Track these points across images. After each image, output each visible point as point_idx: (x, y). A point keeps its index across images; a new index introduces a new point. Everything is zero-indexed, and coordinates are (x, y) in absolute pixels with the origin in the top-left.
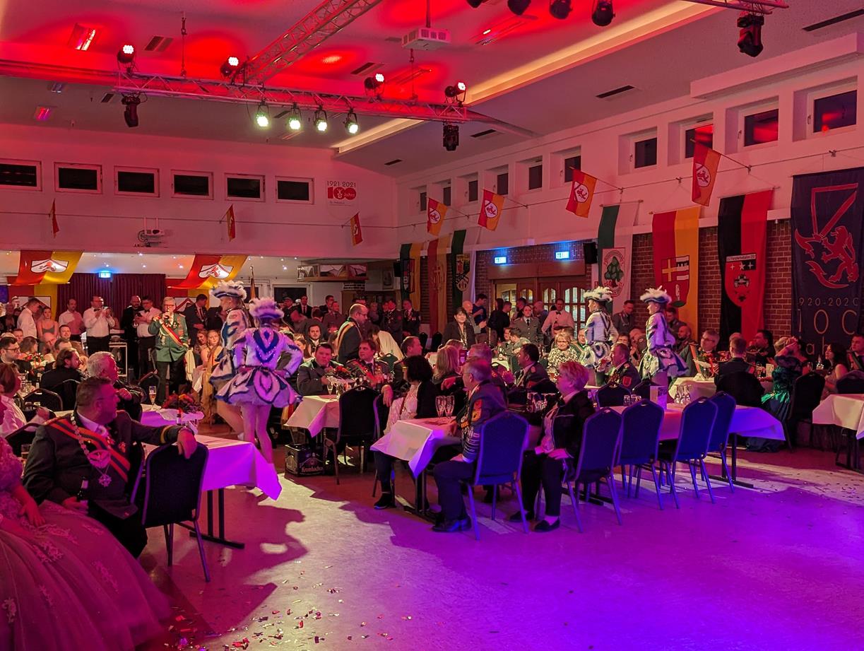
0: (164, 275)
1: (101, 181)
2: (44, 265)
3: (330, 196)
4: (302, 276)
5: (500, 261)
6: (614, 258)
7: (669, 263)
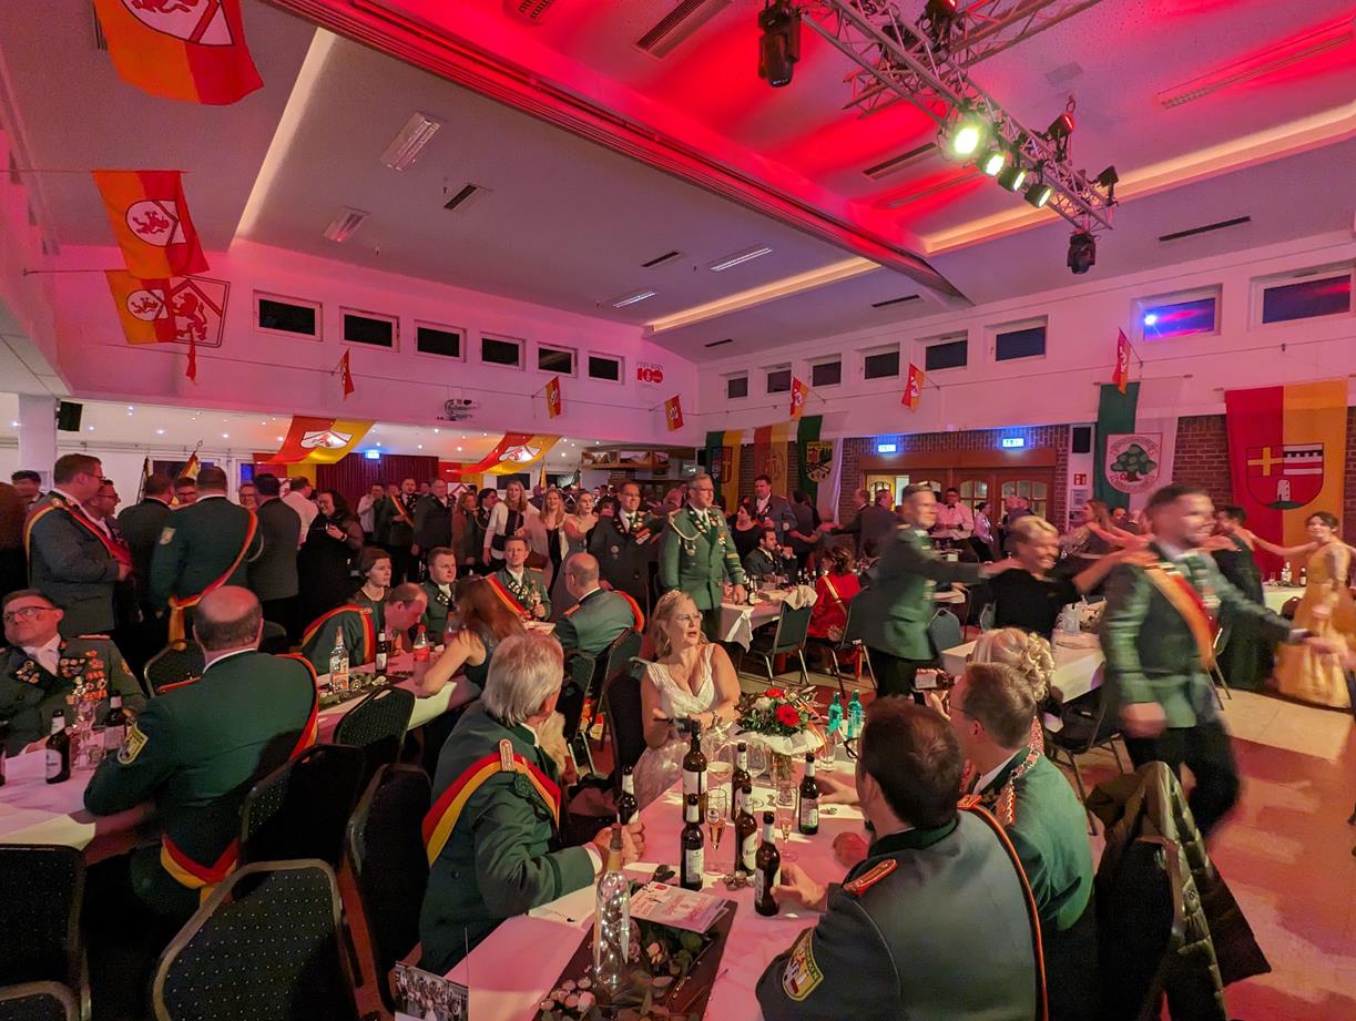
0: (437, 458)
1: (398, 336)
2: (318, 438)
3: (639, 378)
4: (588, 462)
5: (887, 449)
6: (1133, 446)
7: (1267, 451)
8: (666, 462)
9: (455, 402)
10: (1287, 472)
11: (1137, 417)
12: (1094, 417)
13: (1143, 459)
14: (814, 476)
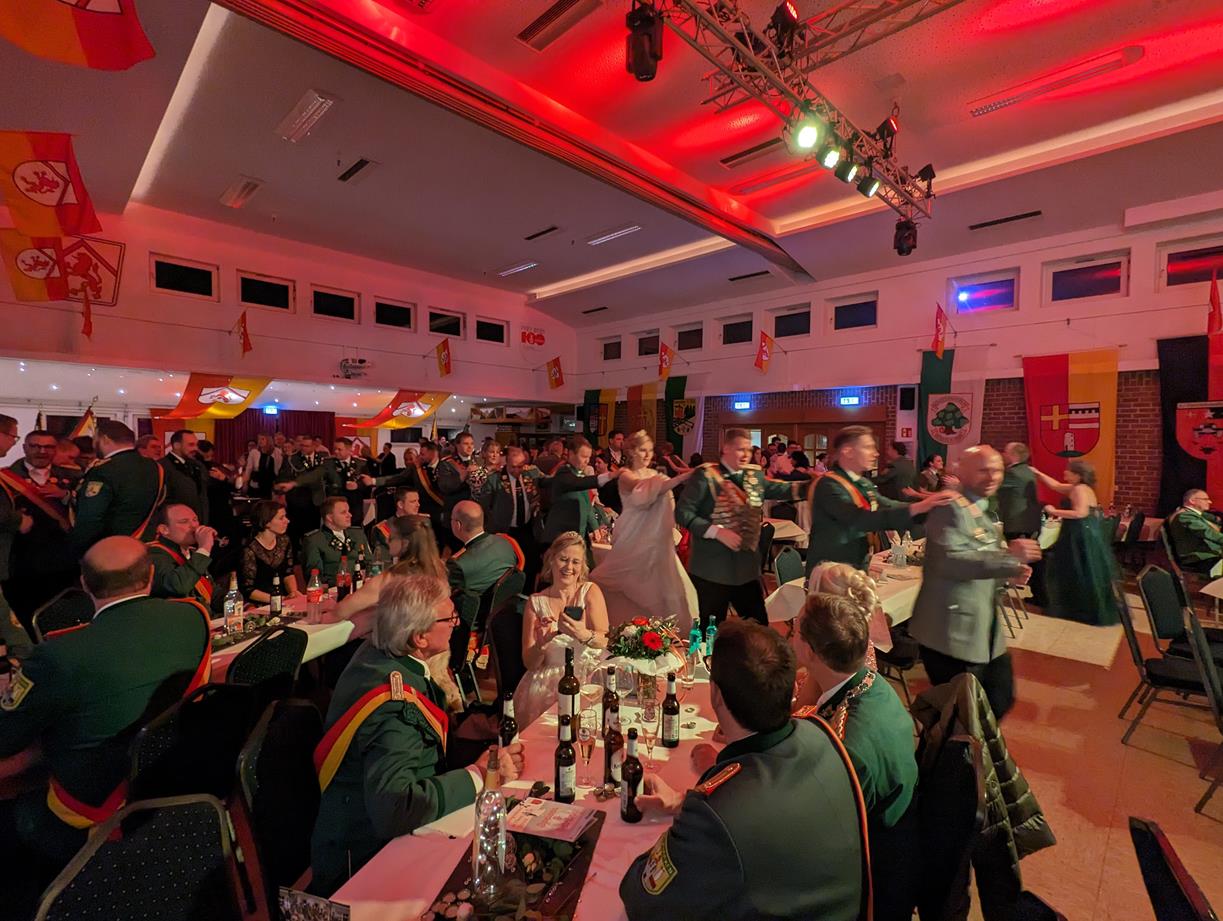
0: (333, 413)
1: (294, 299)
2: (216, 394)
3: (524, 341)
4: (477, 417)
5: (742, 406)
6: (949, 404)
7: (1056, 409)
8: (548, 417)
9: (350, 361)
10: (1071, 426)
11: (953, 379)
12: (917, 380)
13: (958, 416)
14: (680, 429)
